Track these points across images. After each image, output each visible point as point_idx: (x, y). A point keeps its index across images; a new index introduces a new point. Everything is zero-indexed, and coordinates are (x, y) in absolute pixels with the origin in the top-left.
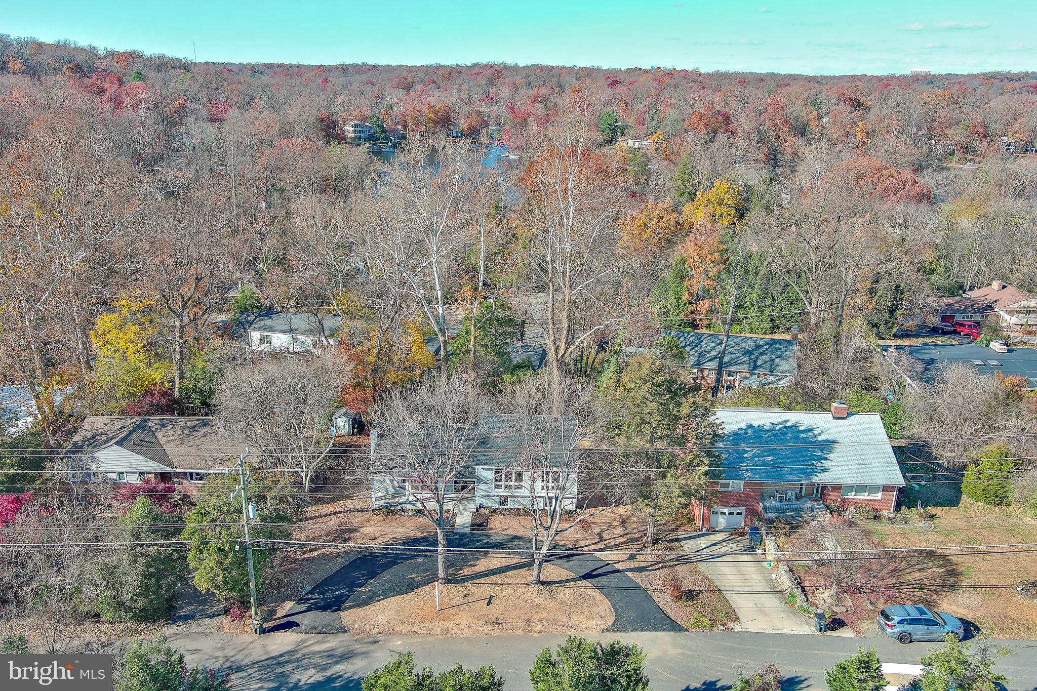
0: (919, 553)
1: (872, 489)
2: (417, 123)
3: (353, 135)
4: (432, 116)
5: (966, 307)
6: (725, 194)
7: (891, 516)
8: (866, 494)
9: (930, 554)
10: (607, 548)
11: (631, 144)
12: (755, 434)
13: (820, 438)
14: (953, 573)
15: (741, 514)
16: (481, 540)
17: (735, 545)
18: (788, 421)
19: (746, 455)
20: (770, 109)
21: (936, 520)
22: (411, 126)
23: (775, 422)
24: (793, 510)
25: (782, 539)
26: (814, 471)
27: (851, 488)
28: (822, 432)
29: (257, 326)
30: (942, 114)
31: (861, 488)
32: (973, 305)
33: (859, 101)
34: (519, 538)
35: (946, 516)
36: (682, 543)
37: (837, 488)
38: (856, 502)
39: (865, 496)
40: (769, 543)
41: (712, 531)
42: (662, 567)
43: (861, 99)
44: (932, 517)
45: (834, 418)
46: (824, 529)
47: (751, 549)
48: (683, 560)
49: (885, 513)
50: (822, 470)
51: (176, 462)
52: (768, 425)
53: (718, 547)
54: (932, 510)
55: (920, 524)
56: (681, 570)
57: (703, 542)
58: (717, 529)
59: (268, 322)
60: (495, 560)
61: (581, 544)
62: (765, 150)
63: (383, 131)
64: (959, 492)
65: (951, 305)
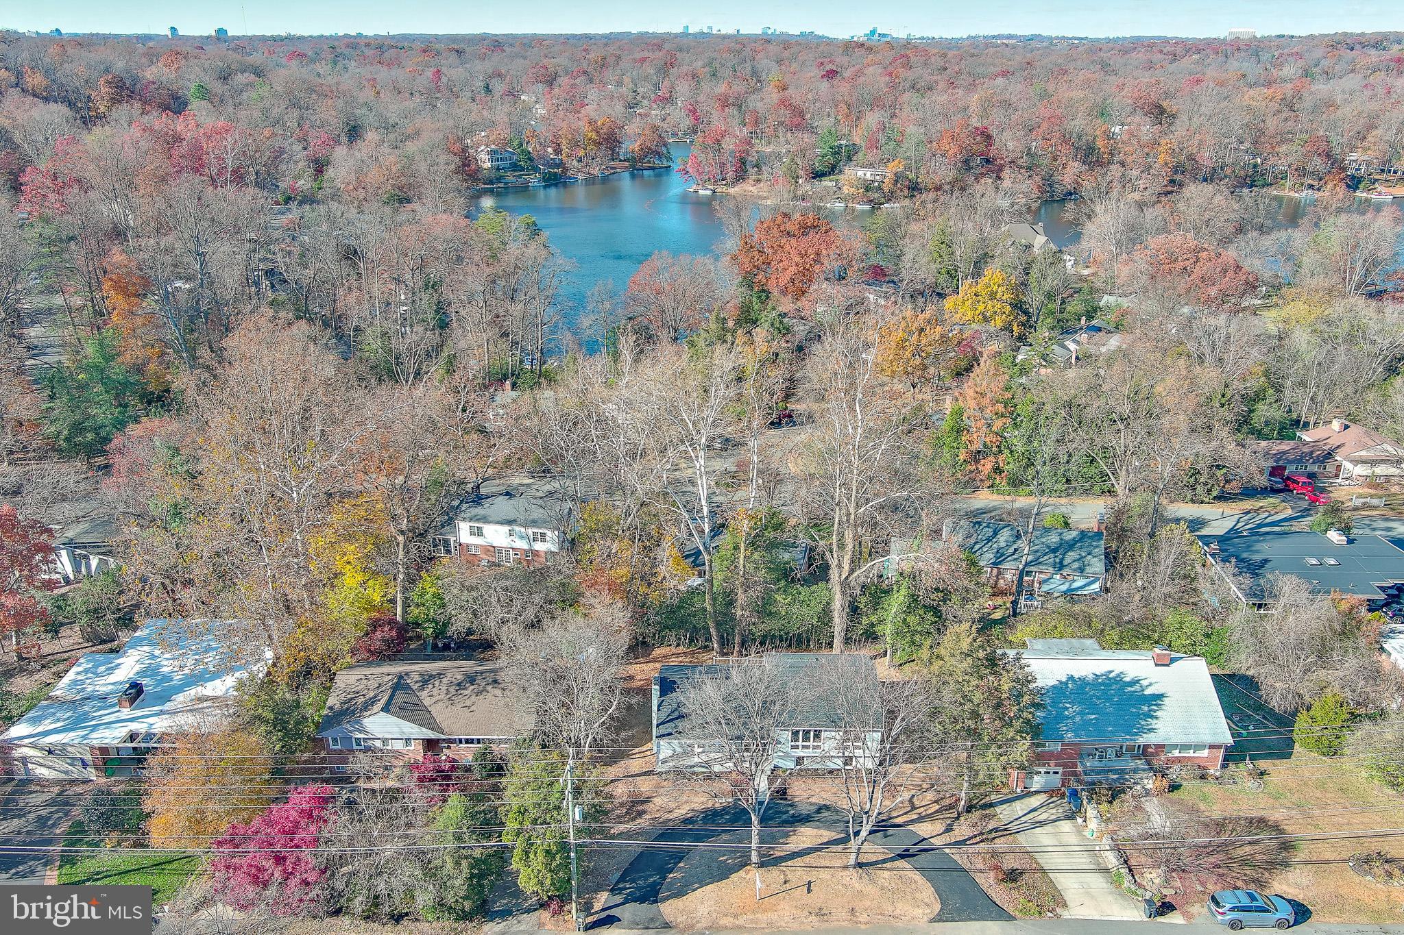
0: (1250, 821)
1: (1198, 747)
2: (574, 144)
3: (489, 165)
4: (594, 136)
5: (1303, 456)
6: (999, 286)
7: (1218, 774)
8: (1192, 751)
9: (1262, 821)
10: (921, 819)
11: (860, 173)
12: (1076, 689)
13: (1147, 692)
14: (1286, 846)
15: (1057, 773)
16: (787, 812)
17: (1054, 811)
18: (1111, 672)
19: (1066, 713)
20: (1045, 125)
21: (1266, 777)
22: (565, 150)
23: (1098, 674)
24: (1115, 771)
25: (1104, 807)
26: (1141, 731)
27: (1175, 746)
28: (1151, 684)
29: (467, 515)
30: (1272, 124)
31: (1185, 747)
32: (1312, 452)
33: (1160, 107)
34: (828, 808)
35: (1278, 770)
36: (998, 810)
37: (1160, 747)
38: (1179, 760)
39: (1191, 754)
40: (1091, 811)
41: (1027, 794)
42: (982, 841)
43: (1165, 104)
44: (1262, 774)
45: (1157, 665)
46: (1147, 793)
47: (1071, 817)
48: (1002, 831)
49: (1212, 771)
50: (1149, 730)
51: (444, 725)
52: (1091, 676)
53: (1035, 814)
54: (1263, 764)
55: (1249, 784)
56: (1000, 844)
57: (1019, 807)
58: (1032, 790)
59: (479, 511)
60: (806, 836)
61: (894, 814)
62: (1038, 179)
63: (529, 159)
64: (1290, 743)
65: (1284, 453)
